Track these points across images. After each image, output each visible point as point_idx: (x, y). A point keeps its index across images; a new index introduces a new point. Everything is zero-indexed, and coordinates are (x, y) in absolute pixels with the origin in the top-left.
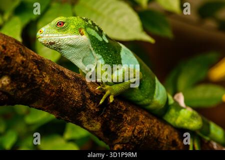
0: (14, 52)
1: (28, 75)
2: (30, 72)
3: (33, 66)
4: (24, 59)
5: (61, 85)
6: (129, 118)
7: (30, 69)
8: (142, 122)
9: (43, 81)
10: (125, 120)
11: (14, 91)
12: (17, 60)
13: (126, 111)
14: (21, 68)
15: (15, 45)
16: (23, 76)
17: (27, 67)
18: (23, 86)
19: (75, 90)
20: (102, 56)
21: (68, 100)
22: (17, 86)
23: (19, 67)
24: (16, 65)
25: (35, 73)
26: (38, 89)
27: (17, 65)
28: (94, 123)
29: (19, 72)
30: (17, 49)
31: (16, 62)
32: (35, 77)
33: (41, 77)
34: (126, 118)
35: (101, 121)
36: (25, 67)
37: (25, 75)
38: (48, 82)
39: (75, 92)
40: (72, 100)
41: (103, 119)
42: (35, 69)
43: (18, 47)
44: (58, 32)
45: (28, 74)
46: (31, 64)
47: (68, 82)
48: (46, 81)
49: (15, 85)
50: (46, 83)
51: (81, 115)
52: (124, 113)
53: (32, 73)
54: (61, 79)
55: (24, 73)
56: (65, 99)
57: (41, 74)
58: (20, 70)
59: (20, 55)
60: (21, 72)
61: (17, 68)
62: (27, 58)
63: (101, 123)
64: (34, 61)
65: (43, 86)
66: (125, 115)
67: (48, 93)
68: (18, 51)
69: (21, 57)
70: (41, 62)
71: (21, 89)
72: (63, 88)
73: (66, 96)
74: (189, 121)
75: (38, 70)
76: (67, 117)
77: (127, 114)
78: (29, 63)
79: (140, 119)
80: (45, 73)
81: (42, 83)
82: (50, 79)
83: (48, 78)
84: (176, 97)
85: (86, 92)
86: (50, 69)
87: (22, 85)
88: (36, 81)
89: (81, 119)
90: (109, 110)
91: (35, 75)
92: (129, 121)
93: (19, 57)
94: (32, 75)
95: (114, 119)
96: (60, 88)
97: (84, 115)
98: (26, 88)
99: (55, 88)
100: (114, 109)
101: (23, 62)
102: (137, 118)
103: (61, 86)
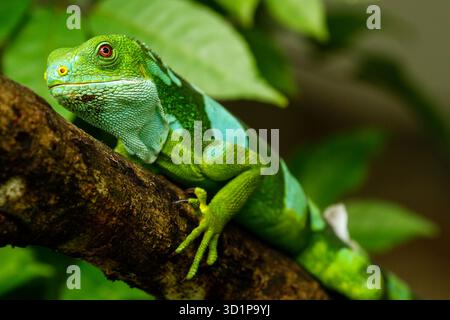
0: (36, 123)
1: (64, 177)
2: (67, 170)
3: (75, 154)
4: (57, 140)
5: (129, 199)
6: (265, 279)
7: (68, 162)
8: (293, 288)
9: (94, 189)
10: (257, 282)
11: (31, 213)
12: (42, 141)
13: (260, 262)
14: (51, 161)
15: (38, 106)
16: (53, 178)
17: (64, 157)
18: (52, 202)
19: (157, 212)
20: (176, 117)
21: (141, 235)
22: (39, 202)
23: (46, 157)
24: (40, 152)
25: (78, 172)
26: (83, 209)
27: (43, 153)
28: (191, 288)
29: (46, 170)
30: (41, 116)
31: (41, 146)
32: (77, 180)
33: (90, 182)
34: (260, 279)
35: (207, 286)
36: (59, 158)
37: (58, 176)
38: (105, 193)
39: (158, 216)
40: (150, 236)
41: (210, 280)
42: (79, 162)
43: (43, 110)
44: (101, 72)
45: (63, 173)
46: (69, 151)
47: (144, 194)
48: (100, 191)
49: (34, 200)
50: (100, 196)
51: (165, 271)
52: (255, 266)
53: (71, 172)
54: (131, 186)
55: (56, 172)
56: (136, 233)
57: (90, 174)
58: (47, 164)
59: (47, 128)
60: (49, 170)
61: (42, 159)
62: (61, 137)
63: (205, 288)
64: (76, 144)
65: (94, 201)
66: (257, 272)
67: (103, 219)
68: (44, 119)
69: (51, 135)
70: (89, 147)
71: (46, 209)
72: (133, 207)
73: (139, 227)
74: (354, 279)
75: (83, 165)
76: (133, 275)
77: (261, 269)
78: (66, 148)
79: (289, 281)
80: (98, 172)
81: (91, 196)
82: (108, 186)
83: (103, 183)
84: (328, 213)
85: (178, 217)
86: (106, 163)
87: (49, 198)
88: (79, 189)
89: (164, 281)
90: (225, 261)
91: (77, 176)
92: (266, 284)
93: (45, 133)
94: (73, 176)
95: (234, 281)
96: (127, 206)
97: (172, 269)
98: (57, 206)
99: (118, 208)
100: (236, 258)
101: (54, 145)
102: (283, 278)
103: (130, 202)
